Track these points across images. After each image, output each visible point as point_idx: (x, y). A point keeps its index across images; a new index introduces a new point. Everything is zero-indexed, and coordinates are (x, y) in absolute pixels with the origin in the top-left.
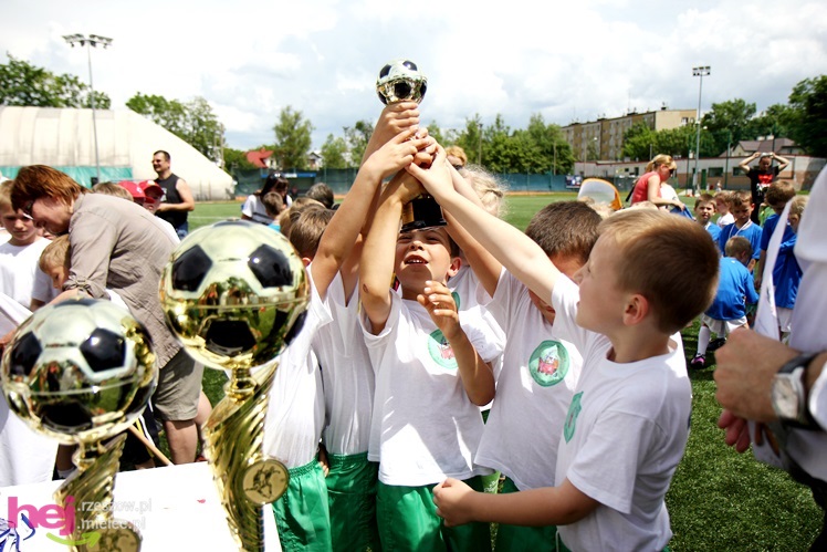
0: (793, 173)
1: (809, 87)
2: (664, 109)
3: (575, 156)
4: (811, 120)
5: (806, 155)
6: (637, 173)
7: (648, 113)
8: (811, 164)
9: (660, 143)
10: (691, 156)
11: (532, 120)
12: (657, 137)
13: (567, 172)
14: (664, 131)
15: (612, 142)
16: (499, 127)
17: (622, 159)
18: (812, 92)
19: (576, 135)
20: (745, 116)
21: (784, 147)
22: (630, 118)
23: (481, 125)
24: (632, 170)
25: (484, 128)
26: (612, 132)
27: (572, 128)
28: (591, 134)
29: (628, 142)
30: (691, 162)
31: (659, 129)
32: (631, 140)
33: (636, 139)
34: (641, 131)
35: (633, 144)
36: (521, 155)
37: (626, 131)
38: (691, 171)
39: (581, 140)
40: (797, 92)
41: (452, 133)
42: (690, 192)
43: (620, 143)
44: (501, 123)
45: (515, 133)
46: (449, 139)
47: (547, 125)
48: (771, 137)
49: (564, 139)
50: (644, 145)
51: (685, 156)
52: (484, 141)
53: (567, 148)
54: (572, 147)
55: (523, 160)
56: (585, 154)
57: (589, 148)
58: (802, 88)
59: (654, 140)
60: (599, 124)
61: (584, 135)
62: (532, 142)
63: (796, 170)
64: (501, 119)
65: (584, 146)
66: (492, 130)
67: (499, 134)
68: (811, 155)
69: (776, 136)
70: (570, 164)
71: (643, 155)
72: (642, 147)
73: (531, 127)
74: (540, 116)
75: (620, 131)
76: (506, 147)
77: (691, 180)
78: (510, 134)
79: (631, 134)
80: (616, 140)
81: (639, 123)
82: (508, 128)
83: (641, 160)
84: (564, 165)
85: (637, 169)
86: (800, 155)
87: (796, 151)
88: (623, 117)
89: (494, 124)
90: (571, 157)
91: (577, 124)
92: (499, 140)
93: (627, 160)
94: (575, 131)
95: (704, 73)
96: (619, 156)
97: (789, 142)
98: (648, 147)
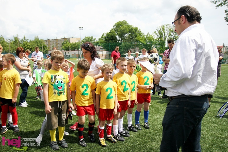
0: (103, 55)
1: (105, 35)
2: (72, 37)
3: (49, 49)
4: (106, 43)
5: (105, 51)
6: (66, 54)
7: (68, 38)
8: (106, 53)
9: (72, 46)
10: (79, 50)
11: (35, 38)
12: (71, 44)
13: (46, 53)
14: (72, 43)
15: (59, 45)
16: (25, 39)
17: (62, 50)
18: (106, 36)
19: (49, 43)
20: (93, 41)
21: (101, 49)
22: (64, 39)
23: (19, 38)
24: (64, 53)
25: (20, 39)
26: (59, 42)
27: (48, 41)
28: (53, 43)
29: (63, 46)
30: (79, 51)
31: (71, 42)
32: (64, 45)
33: (65, 45)
34: (67, 43)
35: (64, 46)
36: (32, 48)
37: (63, 42)
38: (79, 54)
39: (50, 44)
40: (103, 36)
41: (9, 40)
42: (79, 59)
43: (61, 46)
44: (25, 38)
45: (30, 41)
46: (8, 42)
47: (40, 39)
48: (98, 46)
49: (45, 44)
50: (67, 46)
51: (78, 50)
52: (20, 43)
53: (46, 46)
54: (47, 46)
55: (33, 50)
56: (51, 48)
57: (52, 47)
58: (104, 35)
59: (70, 45)
60: (55, 40)
61: (51, 43)
62: (36, 44)
63: (103, 54)
64: (25, 37)
65: (51, 46)
66: (23, 40)
67: (25, 41)
68: (107, 51)
69: (99, 46)
70: (47, 51)
71: (67, 49)
72: (67, 47)
73: (35, 40)
74: (38, 37)
75: (61, 43)
76: (27, 46)
77: (80, 56)
78: (29, 41)
79: (64, 43)
80: (60, 45)
81: (66, 40)
82: (28, 40)
83: (67, 51)
84: (45, 51)
85: (66, 53)
86: (104, 51)
87: (103, 50)
88: (62, 39)
89: (23, 38)
90: (47, 49)
91: (49, 40)
92: (25, 43)
93: (63, 50)
94: (48, 42)
95: (82, 29)
96: (61, 49)
97: (102, 48)
98: (68, 47)
